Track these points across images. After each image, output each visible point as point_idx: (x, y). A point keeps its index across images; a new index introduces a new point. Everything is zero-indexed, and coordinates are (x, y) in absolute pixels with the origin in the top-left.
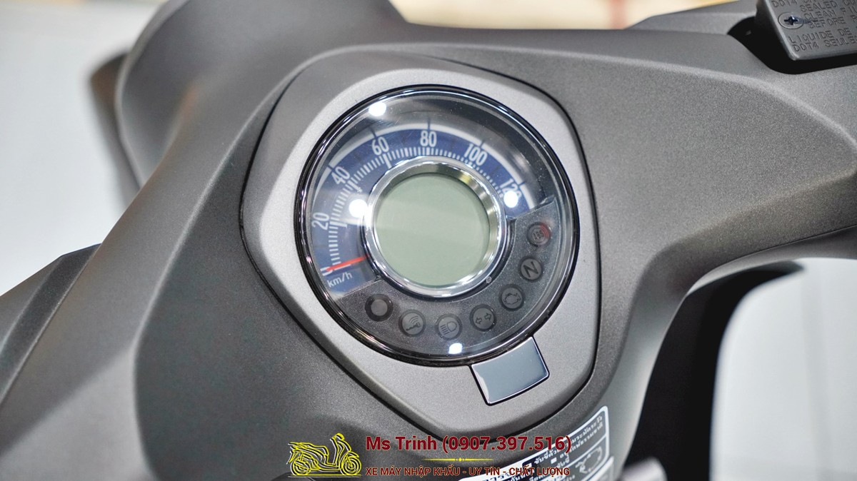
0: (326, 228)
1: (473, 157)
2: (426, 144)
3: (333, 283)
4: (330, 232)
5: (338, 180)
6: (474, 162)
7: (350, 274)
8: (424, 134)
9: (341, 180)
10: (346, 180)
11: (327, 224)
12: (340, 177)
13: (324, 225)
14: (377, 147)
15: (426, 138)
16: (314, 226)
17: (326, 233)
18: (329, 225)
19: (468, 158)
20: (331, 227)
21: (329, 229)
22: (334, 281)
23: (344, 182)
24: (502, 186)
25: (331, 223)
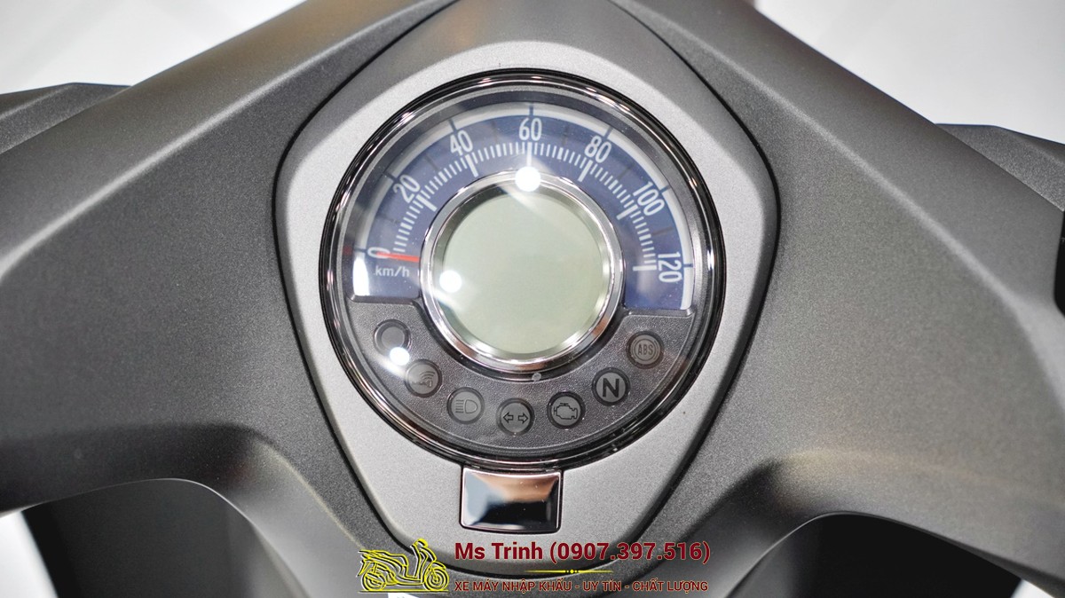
0: (408, 200)
1: (644, 200)
2: (591, 155)
3: (382, 271)
4: (411, 208)
5: (455, 147)
6: (642, 208)
7: (408, 271)
8: (596, 141)
9: (458, 149)
10: (465, 153)
11: (413, 196)
12: (460, 144)
13: (409, 196)
14: (527, 129)
15: (596, 146)
16: (396, 191)
17: (406, 206)
18: (415, 199)
19: (636, 198)
20: (415, 202)
21: (411, 203)
22: (384, 270)
23: (461, 153)
24: (660, 256)
25: (419, 197)
